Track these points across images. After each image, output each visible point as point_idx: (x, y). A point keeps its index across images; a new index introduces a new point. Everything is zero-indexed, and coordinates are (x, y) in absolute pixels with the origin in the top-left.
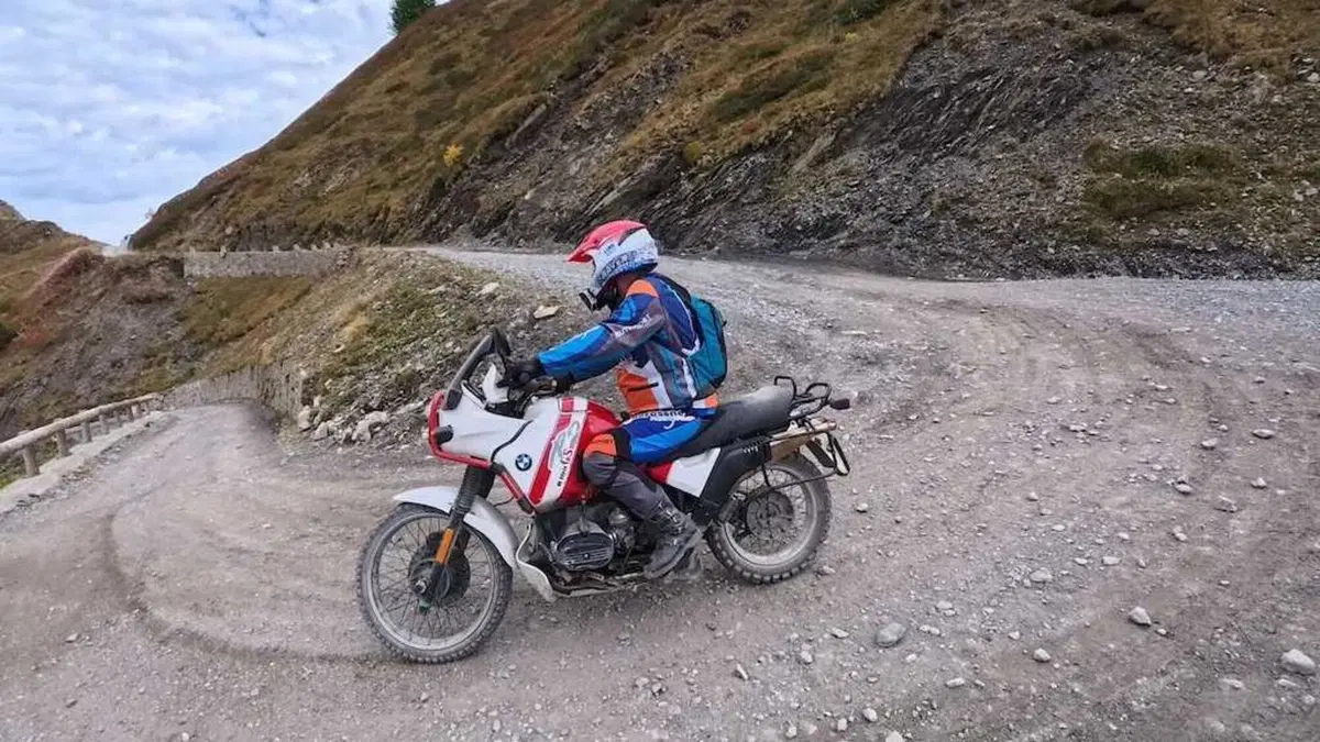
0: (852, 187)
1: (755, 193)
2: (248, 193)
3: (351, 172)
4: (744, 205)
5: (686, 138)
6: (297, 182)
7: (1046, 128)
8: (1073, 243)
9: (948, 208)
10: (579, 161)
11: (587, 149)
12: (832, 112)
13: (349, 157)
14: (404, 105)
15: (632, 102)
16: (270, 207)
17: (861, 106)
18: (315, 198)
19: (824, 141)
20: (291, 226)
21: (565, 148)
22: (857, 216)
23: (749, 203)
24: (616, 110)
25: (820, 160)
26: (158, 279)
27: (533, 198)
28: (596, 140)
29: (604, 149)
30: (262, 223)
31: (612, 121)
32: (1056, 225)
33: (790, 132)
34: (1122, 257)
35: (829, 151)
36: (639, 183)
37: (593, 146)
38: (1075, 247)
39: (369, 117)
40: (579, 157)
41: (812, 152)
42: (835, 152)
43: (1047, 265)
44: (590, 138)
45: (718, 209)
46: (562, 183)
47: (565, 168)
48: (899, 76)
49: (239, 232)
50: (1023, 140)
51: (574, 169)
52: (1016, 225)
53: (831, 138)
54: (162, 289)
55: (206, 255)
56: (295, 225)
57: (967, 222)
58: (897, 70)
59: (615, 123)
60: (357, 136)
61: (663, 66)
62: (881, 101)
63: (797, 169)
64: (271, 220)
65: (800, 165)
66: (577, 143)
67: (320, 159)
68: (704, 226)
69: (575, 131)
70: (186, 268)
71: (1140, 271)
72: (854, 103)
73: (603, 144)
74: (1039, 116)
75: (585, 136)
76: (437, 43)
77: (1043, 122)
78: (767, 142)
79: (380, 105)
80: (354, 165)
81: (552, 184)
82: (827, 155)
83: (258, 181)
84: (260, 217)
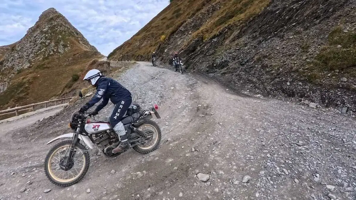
0: (237, 50)
1: (211, 52)
2: (127, 47)
3: (148, 41)
4: (207, 56)
5: (205, 32)
6: (136, 44)
7: (319, 23)
8: (300, 81)
9: (261, 60)
10: (181, 40)
11: (183, 37)
12: (241, 22)
13: (148, 37)
14: (164, 23)
15: (198, 22)
16: (129, 50)
17: (251, 19)
18: (139, 48)
19: (236, 33)
20: (133, 55)
21: (177, 36)
22: (233, 62)
23: (209, 55)
24: (193, 24)
25: (233, 40)
26: (105, 67)
27: (167, 51)
28: (186, 34)
29: (189, 36)
30: (127, 54)
31: (192, 28)
32: (297, 71)
33: (227, 30)
34: (321, 91)
35: (237, 37)
36: (188, 47)
37: (185, 36)
38: (300, 83)
39: (156, 27)
40: (181, 39)
41: (232, 37)
42: (239, 37)
43: (283, 91)
44: (184, 33)
45: (200, 57)
46: (176, 47)
47: (177, 42)
48: (268, 6)
49: (123, 57)
50: (306, 29)
51: (179, 43)
52: (281, 69)
53: (239, 31)
54: (105, 69)
55: (114, 62)
56: (134, 55)
57: (264, 67)
58: (268, 3)
59: (193, 28)
60: (151, 32)
61: (212, 9)
62: (259, 16)
63: (226, 43)
64: (129, 54)
65: (227, 42)
66: (180, 35)
67: (142, 38)
68: (195, 63)
69: (180, 32)
70: (110, 64)
71: (327, 101)
72: (249, 18)
73: (188, 35)
74: (317, 18)
75: (183, 33)
76: (177, 5)
77: (318, 21)
78: (219, 34)
79: (159, 23)
80: (148, 40)
81: (173, 47)
82: (237, 38)
83: (129, 44)
84: (127, 53)
